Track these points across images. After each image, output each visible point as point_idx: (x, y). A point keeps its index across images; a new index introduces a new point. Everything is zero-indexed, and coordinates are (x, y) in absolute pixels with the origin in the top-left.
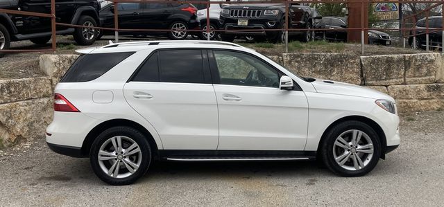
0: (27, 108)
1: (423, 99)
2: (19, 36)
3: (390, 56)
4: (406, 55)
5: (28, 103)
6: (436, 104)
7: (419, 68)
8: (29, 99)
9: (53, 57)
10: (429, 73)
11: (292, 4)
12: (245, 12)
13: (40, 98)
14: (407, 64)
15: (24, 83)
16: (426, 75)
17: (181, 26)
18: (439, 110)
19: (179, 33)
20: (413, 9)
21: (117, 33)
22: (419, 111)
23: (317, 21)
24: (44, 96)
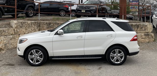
0: (4, 39)
1: (143, 38)
2: (5, 14)
3: (132, 24)
4: (138, 23)
5: (5, 37)
6: (147, 40)
7: (142, 28)
8: (6, 36)
9: (15, 22)
10: (145, 30)
11: (100, 6)
12: (84, 8)
13: (9, 35)
14: (138, 26)
15: (4, 30)
16: (144, 30)
17: (63, 12)
18: (148, 42)
19: (63, 14)
20: (143, 8)
21: (39, 14)
22: (141, 43)
23: (110, 11)
24: (11, 35)
